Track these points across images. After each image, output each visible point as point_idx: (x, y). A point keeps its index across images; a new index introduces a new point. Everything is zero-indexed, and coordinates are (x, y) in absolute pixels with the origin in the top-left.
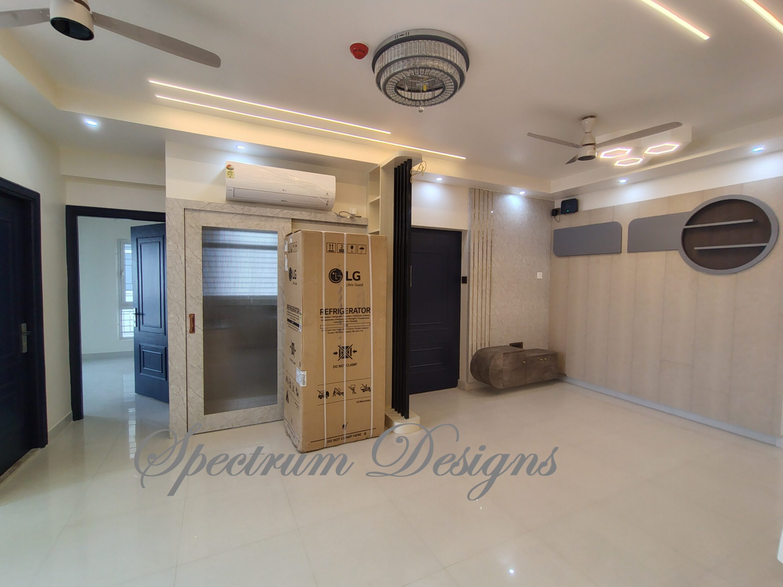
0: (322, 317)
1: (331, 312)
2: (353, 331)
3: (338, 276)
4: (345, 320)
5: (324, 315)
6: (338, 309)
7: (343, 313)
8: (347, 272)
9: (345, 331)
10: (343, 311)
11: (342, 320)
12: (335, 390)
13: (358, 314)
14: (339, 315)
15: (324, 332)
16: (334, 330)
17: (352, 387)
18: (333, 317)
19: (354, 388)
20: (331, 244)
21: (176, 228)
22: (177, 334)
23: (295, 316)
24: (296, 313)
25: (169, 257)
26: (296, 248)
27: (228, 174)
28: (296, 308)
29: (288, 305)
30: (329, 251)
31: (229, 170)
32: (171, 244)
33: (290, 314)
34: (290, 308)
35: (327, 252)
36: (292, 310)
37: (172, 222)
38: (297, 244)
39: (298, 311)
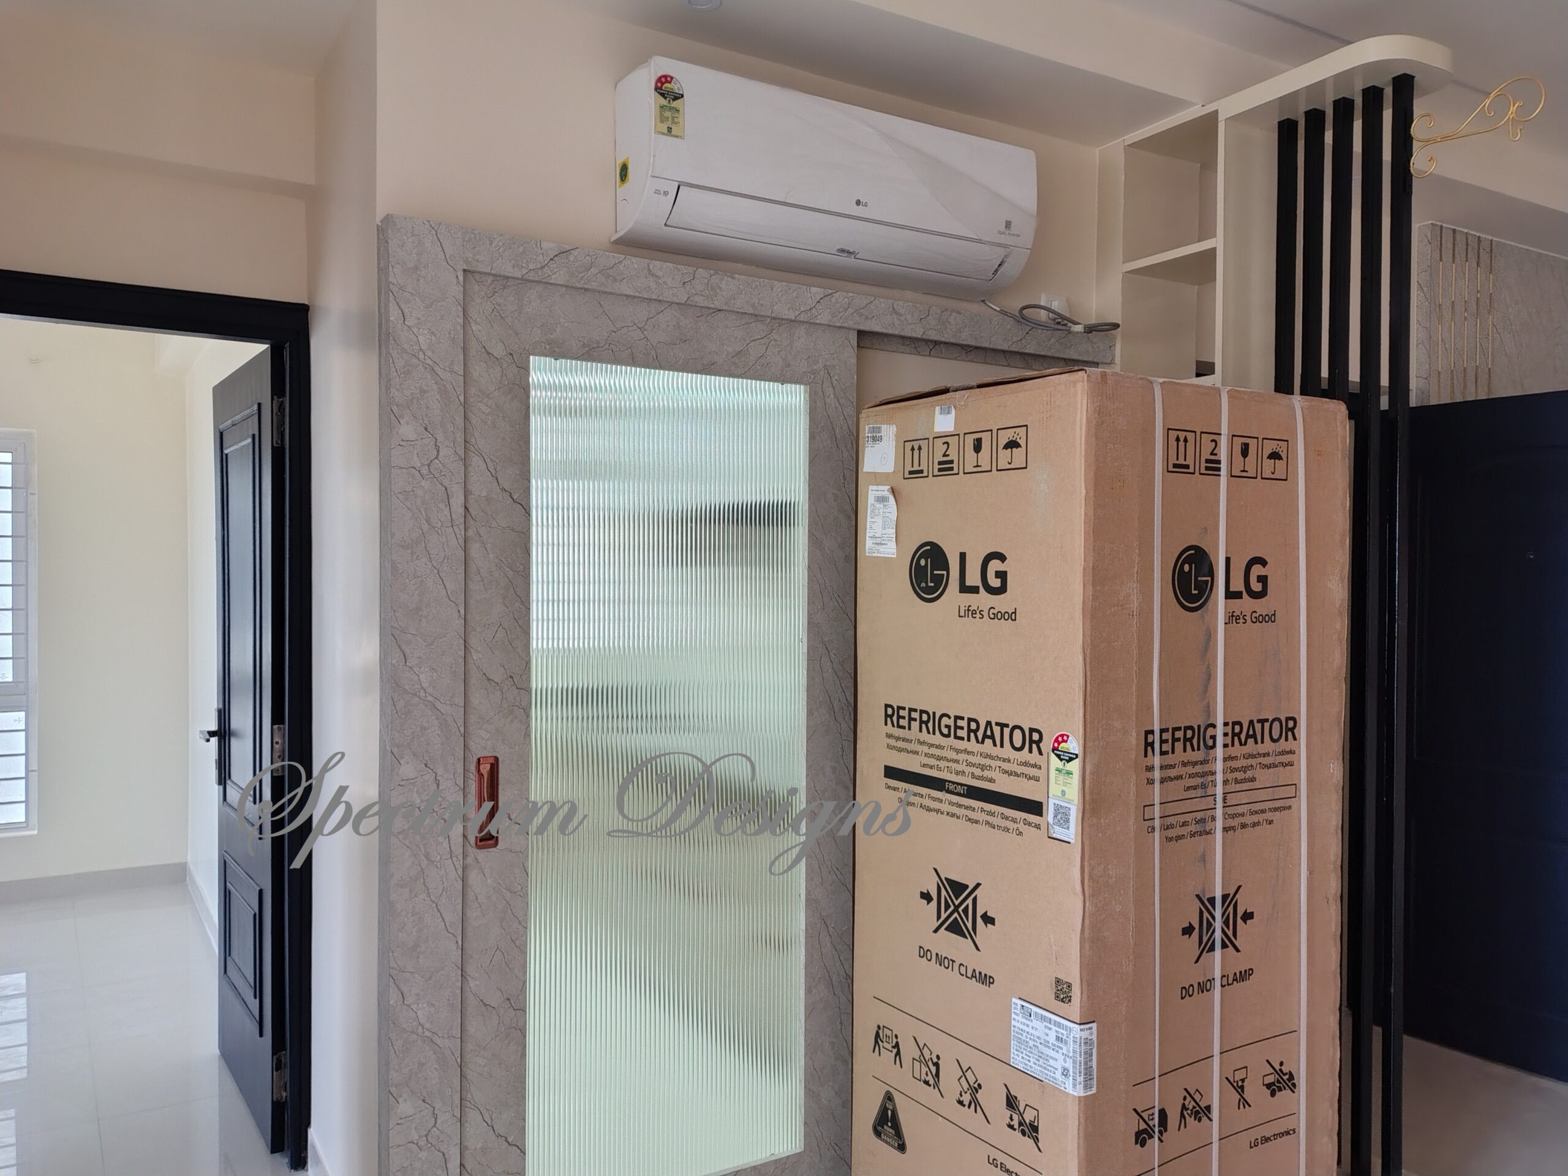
0: (1150, 769)
1: (1176, 744)
2: (1244, 826)
3: (1199, 579)
4: (1219, 778)
5: (1157, 760)
6: (1199, 727)
7: (1214, 746)
8: (1228, 560)
9: (1219, 824)
10: (1213, 737)
11: (1210, 778)
12: (1185, 1098)
13: (1261, 748)
14: (1199, 755)
15: (1157, 834)
16: (1185, 824)
17: (1239, 1075)
18: (1184, 764)
19: (1243, 1080)
20: (1182, 435)
21: (431, 363)
22: (427, 856)
23: (988, 762)
24: (995, 745)
25: (401, 496)
26: (1005, 455)
27: (663, 119)
28: (997, 724)
29: (899, 708)
30: (1175, 466)
31: (664, 102)
32: (412, 436)
33: (925, 749)
34: (927, 723)
35: (1168, 471)
36: (945, 731)
37: (415, 330)
38: (1020, 436)
39: (1031, 741)
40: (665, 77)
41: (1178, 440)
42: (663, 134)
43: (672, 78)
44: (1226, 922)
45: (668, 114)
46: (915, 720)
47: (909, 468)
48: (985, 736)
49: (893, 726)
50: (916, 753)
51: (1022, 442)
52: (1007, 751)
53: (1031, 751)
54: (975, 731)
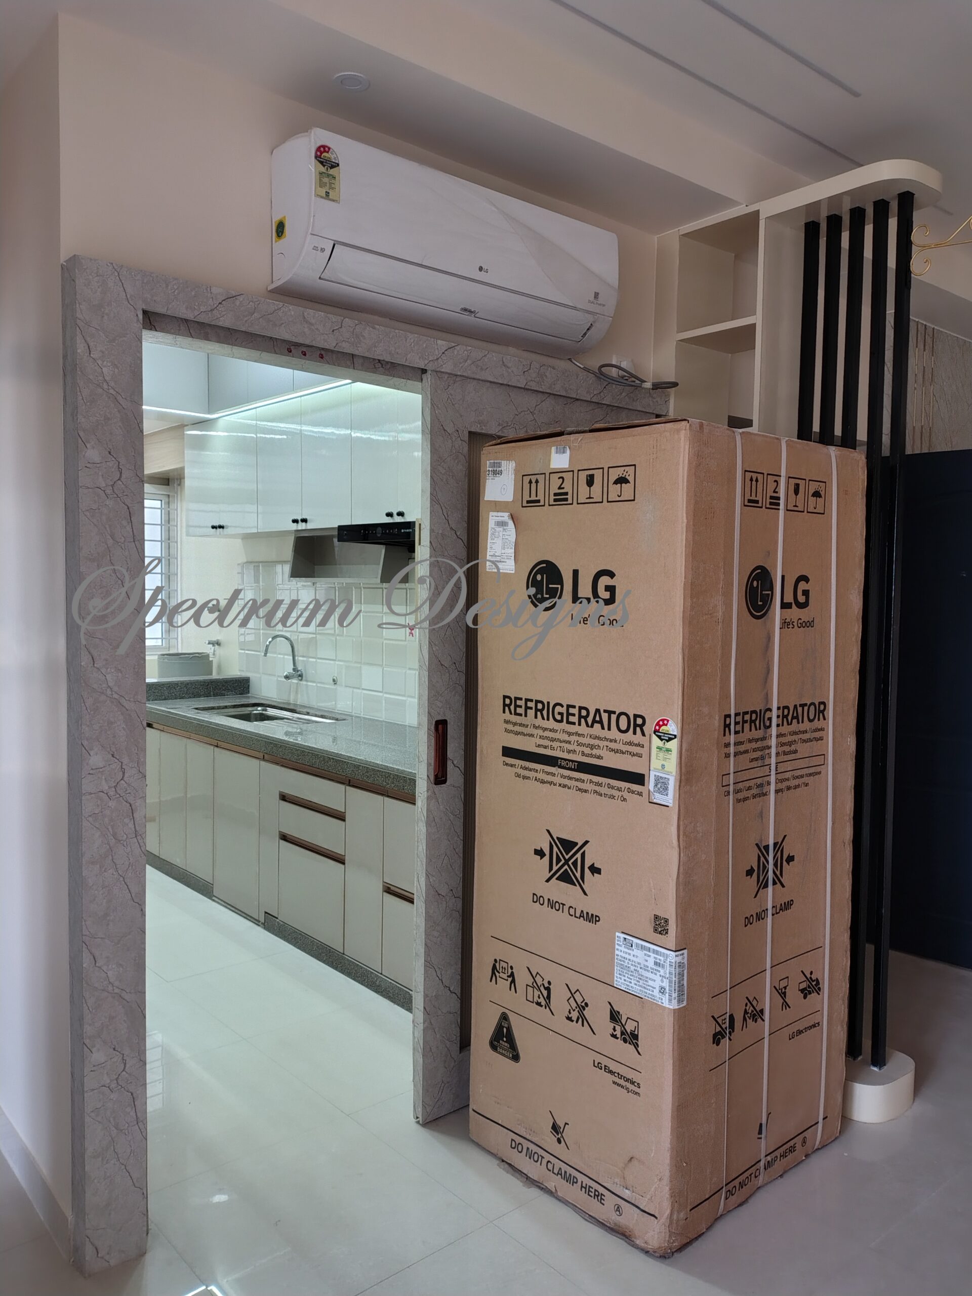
0: (727, 745)
1: (745, 725)
2: (789, 788)
3: (764, 592)
4: (773, 751)
5: (732, 739)
6: (761, 710)
7: (770, 726)
8: (783, 577)
9: (773, 787)
10: (770, 719)
11: (767, 751)
12: (746, 1005)
13: (802, 727)
14: (759, 734)
15: (731, 797)
16: (749, 788)
17: (783, 984)
18: (750, 741)
19: (785, 988)
20: (755, 476)
21: (114, 393)
22: (115, 835)
23: (596, 742)
24: (603, 728)
25: (88, 514)
26: (614, 490)
27: (322, 184)
28: (605, 711)
29: (516, 699)
30: (750, 501)
31: (323, 169)
32: (97, 459)
33: (540, 732)
34: (541, 711)
35: (745, 506)
36: (558, 717)
37: (100, 362)
38: (629, 473)
39: (636, 725)
40: (324, 147)
41: (751, 480)
42: (322, 197)
43: (329, 148)
44: (775, 865)
45: (326, 180)
46: (531, 708)
47: (526, 497)
48: (594, 721)
49: (511, 713)
50: (532, 735)
51: (631, 479)
52: (614, 733)
53: (635, 733)
54: (586, 718)
